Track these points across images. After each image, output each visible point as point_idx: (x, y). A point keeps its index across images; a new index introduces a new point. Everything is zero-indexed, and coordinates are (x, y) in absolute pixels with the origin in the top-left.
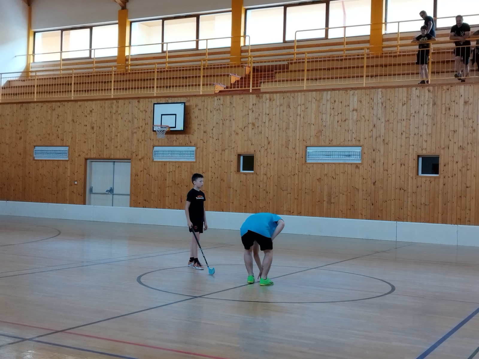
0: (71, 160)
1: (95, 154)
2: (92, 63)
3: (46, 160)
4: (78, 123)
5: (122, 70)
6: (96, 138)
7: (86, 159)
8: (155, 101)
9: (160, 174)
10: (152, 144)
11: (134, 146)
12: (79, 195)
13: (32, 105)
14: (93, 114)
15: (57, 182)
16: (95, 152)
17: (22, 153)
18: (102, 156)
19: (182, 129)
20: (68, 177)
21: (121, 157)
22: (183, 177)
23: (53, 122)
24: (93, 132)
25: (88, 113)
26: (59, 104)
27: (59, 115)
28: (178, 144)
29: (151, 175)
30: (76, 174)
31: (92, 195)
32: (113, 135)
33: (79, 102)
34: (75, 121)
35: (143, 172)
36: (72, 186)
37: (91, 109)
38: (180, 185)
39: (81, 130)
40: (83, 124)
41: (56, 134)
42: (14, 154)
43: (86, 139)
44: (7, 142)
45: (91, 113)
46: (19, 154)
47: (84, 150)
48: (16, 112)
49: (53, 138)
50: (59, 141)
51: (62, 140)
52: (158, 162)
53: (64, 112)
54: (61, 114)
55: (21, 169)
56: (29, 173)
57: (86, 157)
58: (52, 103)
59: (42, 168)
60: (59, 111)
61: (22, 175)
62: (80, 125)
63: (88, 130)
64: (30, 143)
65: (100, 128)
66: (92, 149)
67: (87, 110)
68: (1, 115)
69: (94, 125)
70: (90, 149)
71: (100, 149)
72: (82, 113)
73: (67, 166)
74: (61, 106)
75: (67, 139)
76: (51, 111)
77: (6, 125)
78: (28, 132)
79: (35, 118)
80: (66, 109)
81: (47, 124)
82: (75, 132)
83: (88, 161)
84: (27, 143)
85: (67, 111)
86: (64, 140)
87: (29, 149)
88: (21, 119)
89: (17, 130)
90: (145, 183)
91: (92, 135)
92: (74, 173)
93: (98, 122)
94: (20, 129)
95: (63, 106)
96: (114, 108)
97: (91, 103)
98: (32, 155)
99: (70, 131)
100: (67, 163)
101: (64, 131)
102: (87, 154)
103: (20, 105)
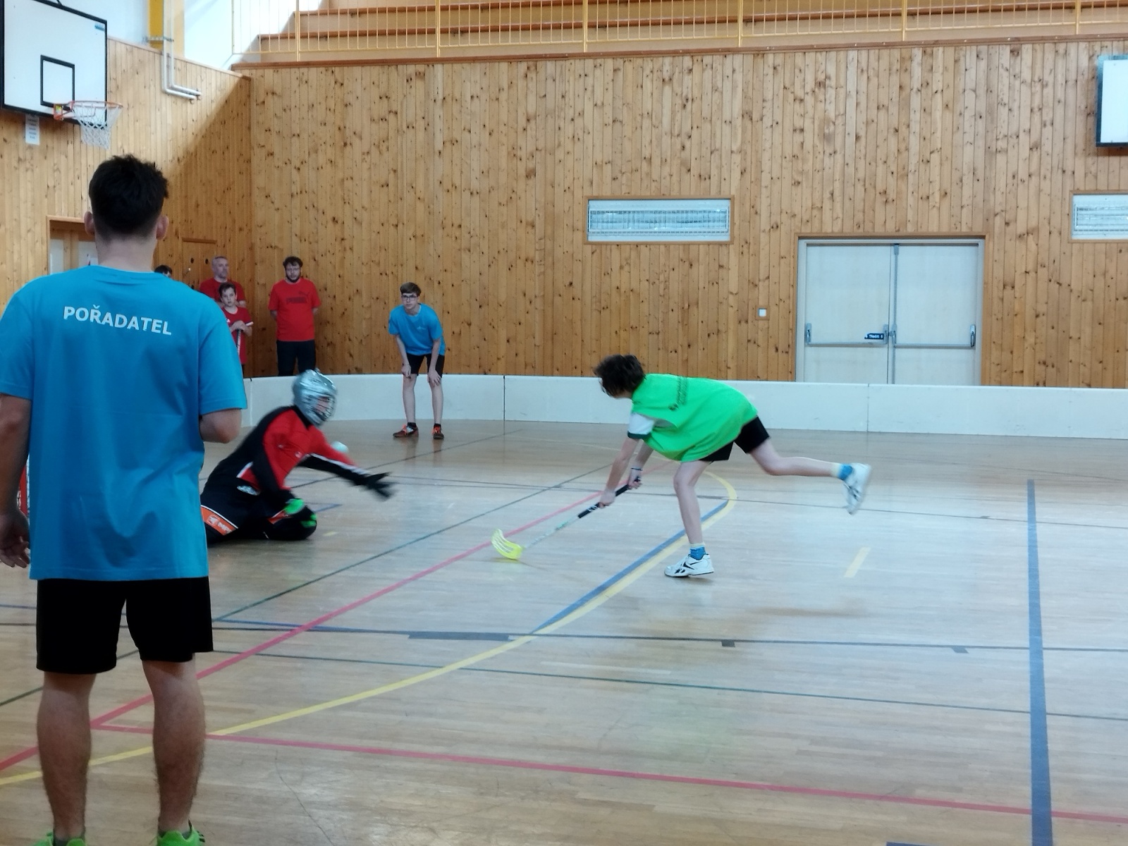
0: (744, 243)
1: (839, 221)
3: (637, 245)
4: (768, 122)
6: (843, 171)
7: (801, 238)
9: (1103, 280)
10: (1069, 187)
11: (998, 194)
12: (777, 350)
13: (578, 65)
14: (831, 93)
15: (685, 311)
16: (841, 215)
17: (539, 224)
18: (868, 229)
20: (731, 296)
21: (945, 230)
23: (666, 121)
24: (829, 150)
25: (808, 89)
26: (687, 61)
27: (690, 97)
29: (1065, 285)
30: (761, 284)
31: (810, 351)
32: (914, 160)
33: (770, 57)
34: (755, 116)
35: (1032, 274)
36: (747, 322)
37: (821, 77)
39: (782, 144)
40: (788, 126)
41: (679, 158)
42: (504, 225)
43: (802, 173)
44: (475, 185)
45: (819, 89)
46: (527, 224)
47: (797, 210)
48: (509, 87)
49: (666, 170)
50: (690, 182)
51: (703, 177)
52: (1095, 242)
53: (708, 86)
54: (696, 93)
55: (537, 274)
56: (571, 284)
57: (803, 231)
58: (661, 59)
59: (621, 267)
60: (689, 84)
61: (542, 294)
62: (778, 129)
63: (808, 145)
64: (572, 188)
65: (858, 138)
66: (827, 205)
67: (804, 80)
68: (447, 99)
69: (832, 127)
70: (820, 206)
71: (859, 206)
72: (785, 90)
73: (724, 263)
74: (697, 69)
75: (725, 174)
76: (655, 87)
77: (466, 133)
78: (560, 154)
79: (588, 107)
80: (719, 78)
81: (639, 129)
82: (757, 152)
83: (803, 243)
84: (559, 191)
85: (720, 86)
86: (710, 178)
87: (566, 209)
88: (531, 110)
89: (515, 147)
90: (1042, 308)
91: (828, 161)
92: (757, 282)
93: (851, 117)
94: (526, 145)
95: (705, 67)
96: (917, 71)
97: (821, 57)
98: (580, 228)
99: (734, 148)
100: (726, 252)
101: (713, 148)
102: (804, 220)
103: (523, 67)
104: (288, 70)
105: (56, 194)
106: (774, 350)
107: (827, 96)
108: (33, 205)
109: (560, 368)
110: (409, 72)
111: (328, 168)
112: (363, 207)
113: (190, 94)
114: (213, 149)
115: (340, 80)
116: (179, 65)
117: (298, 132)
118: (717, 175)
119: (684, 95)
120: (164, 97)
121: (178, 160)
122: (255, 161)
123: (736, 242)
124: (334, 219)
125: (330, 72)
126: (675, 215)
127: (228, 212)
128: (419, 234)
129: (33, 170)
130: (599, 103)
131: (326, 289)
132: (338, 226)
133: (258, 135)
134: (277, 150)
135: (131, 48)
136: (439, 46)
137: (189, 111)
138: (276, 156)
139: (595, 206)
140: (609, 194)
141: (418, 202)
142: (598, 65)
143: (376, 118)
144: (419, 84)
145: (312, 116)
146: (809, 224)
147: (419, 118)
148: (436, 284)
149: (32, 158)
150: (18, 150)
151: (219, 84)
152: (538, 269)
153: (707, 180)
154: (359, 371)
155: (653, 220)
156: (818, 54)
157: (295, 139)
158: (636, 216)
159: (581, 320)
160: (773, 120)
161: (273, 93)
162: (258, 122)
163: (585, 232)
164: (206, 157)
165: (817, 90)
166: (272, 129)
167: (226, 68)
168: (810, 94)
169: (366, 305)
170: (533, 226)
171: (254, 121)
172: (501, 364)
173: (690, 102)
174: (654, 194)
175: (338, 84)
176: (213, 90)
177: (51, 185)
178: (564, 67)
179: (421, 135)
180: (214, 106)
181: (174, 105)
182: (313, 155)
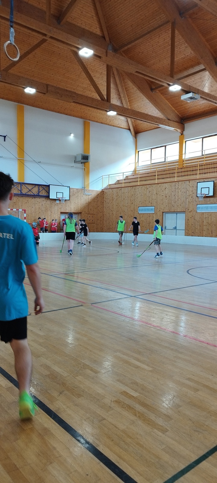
0: (156, 213)
2: (166, 164)
3: (144, 214)
4: (159, 195)
5: (181, 167)
6: (168, 202)
7: (163, 212)
8: (198, 181)
9: (201, 219)
10: (196, 204)
11: (187, 205)
13: (137, 187)
14: (166, 190)
15: (149, 224)
16: (168, 209)
17: (133, 211)
18: (171, 211)
19: (213, 195)
21: (180, 211)
22: (213, 220)
23: (147, 195)
24: (166, 199)
25: (164, 189)
28: (210, 203)
29: (196, 220)
31: (166, 230)
32: (177, 200)
33: (159, 184)
35: (191, 218)
37: (165, 187)
38: (211, 225)
39: (161, 198)
41: (149, 200)
43: (163, 202)
47: (162, 208)
49: (147, 202)
51: (151, 203)
52: (200, 213)
53: (152, 189)
54: (151, 191)
59: (142, 217)
60: (150, 189)
63: (164, 198)
64: (137, 205)
66: (166, 207)
68: (124, 193)
69: (167, 195)
72: (161, 190)
73: (154, 216)
74: (151, 187)
76: (146, 190)
78: (135, 200)
79: (139, 193)
80: (154, 188)
81: (144, 196)
82: (158, 199)
84: (135, 206)
87: (136, 209)
88: (132, 194)
89: (131, 200)
90: (192, 224)
93: (169, 193)
96: (177, 186)
97: (165, 184)
98: (138, 211)
99: (155, 199)
101: (153, 199)
104: (107, 189)
105: (62, 209)
108: (58, 210)
113: (90, 194)
116: (89, 191)
117: (108, 198)
118: (153, 203)
119: (149, 191)
120: (84, 195)
124: (112, 211)
125: (112, 189)
126: (148, 209)
129: (58, 206)
133: (104, 199)
135: (77, 189)
136: (123, 185)
137: (89, 196)
140: (141, 206)
144: (121, 191)
145: (110, 196)
146: (164, 210)
147: (121, 196)
149: (57, 204)
150: (55, 204)
155: (146, 210)
161: (106, 193)
164: (93, 203)
166: (106, 198)
167: (100, 190)
171: (104, 197)
174: (146, 206)
175: (112, 191)
176: (95, 193)
177: (61, 207)
179: (121, 198)
180: (95, 195)
181: (87, 196)
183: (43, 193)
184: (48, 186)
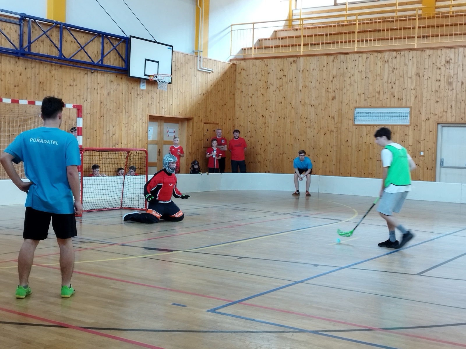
0: (415, 125)
1: (454, 117)
3: (373, 126)
4: (425, 77)
6: (456, 97)
7: (438, 124)
12: (427, 169)
13: (352, 56)
14: (452, 65)
16: (455, 115)
17: (336, 117)
20: (410, 147)
23: (386, 77)
24: (450, 88)
25: (443, 64)
26: (394, 54)
27: (395, 68)
30: (422, 142)
31: (443, 169)
33: (427, 51)
34: (421, 75)
36: (416, 157)
37: (448, 59)
39: (431, 86)
40: (434, 78)
41: (390, 92)
42: (323, 118)
43: (439, 97)
44: (313, 103)
45: (447, 64)
46: (332, 117)
47: (437, 112)
48: (327, 65)
49: (385, 97)
50: (395, 102)
51: (399, 99)
53: (402, 64)
54: (398, 67)
55: (335, 136)
56: (347, 141)
57: (439, 121)
58: (384, 53)
59: (367, 134)
60: (395, 63)
61: (336, 144)
62: (430, 80)
63: (442, 87)
64: (349, 104)
65: (462, 83)
66: (449, 110)
67: (441, 61)
68: (304, 70)
69: (452, 79)
70: (446, 111)
71: (462, 111)
72: (433, 65)
73: (407, 133)
74: (398, 57)
75: (408, 98)
76: (382, 64)
77: (310, 83)
78: (345, 90)
79: (356, 72)
80: (407, 60)
81: (375, 80)
82: (421, 89)
83: (440, 126)
84: (344, 105)
85: (407, 63)
86: (402, 100)
87: (347, 112)
88: (335, 74)
89: (328, 88)
91: (450, 93)
92: (420, 141)
93: (460, 75)
94: (332, 87)
95: (401, 56)
97: (448, 51)
98: (352, 118)
99: (412, 88)
100: (408, 129)
101: (404, 88)
102: (440, 117)
103: (332, 57)
104: (249, 61)
105: (152, 106)
106: (426, 169)
107: (450, 67)
108: (142, 110)
109: (342, 173)
110: (291, 61)
111: (261, 96)
112: (273, 111)
113: (209, 70)
114: (218, 90)
115: (267, 64)
116: (205, 60)
117: (251, 84)
118: (405, 99)
119: (393, 67)
120: (198, 72)
121: (203, 94)
122: (237, 94)
123: (412, 125)
124: (263, 115)
125: (263, 61)
126: (388, 114)
127: (224, 113)
128: (292, 121)
129: (143, 98)
130: (360, 71)
131: (259, 142)
132: (264, 118)
133: (238, 85)
134: (244, 90)
135: (185, 55)
136: (302, 50)
137: (208, 77)
138: (244, 92)
139: (358, 110)
140: (363, 106)
141: (292, 109)
142: (360, 56)
143: (279, 78)
144: (294, 65)
145: (257, 77)
146: (442, 118)
147: (294, 77)
148: (298, 140)
149: (143, 94)
150: (137, 91)
151: (222, 66)
152: (335, 135)
153: (401, 100)
154: (269, 172)
155: (380, 116)
156: (447, 50)
157: (250, 86)
158: (373, 114)
159: (351, 155)
160: (428, 77)
161: (243, 70)
162: (238, 80)
163: (354, 121)
164: (215, 93)
165: (446, 64)
166: (243, 82)
167: (227, 61)
168: (443, 66)
169: (272, 148)
170: (334, 118)
171: (237, 80)
172: (320, 171)
173: (395, 69)
174: (380, 106)
175: (266, 66)
176: (219, 69)
177: (150, 103)
178: (347, 57)
179: (294, 84)
180: (219, 74)
181: (202, 75)
182: (256, 92)
183: (112, 60)
184: (127, 41)
